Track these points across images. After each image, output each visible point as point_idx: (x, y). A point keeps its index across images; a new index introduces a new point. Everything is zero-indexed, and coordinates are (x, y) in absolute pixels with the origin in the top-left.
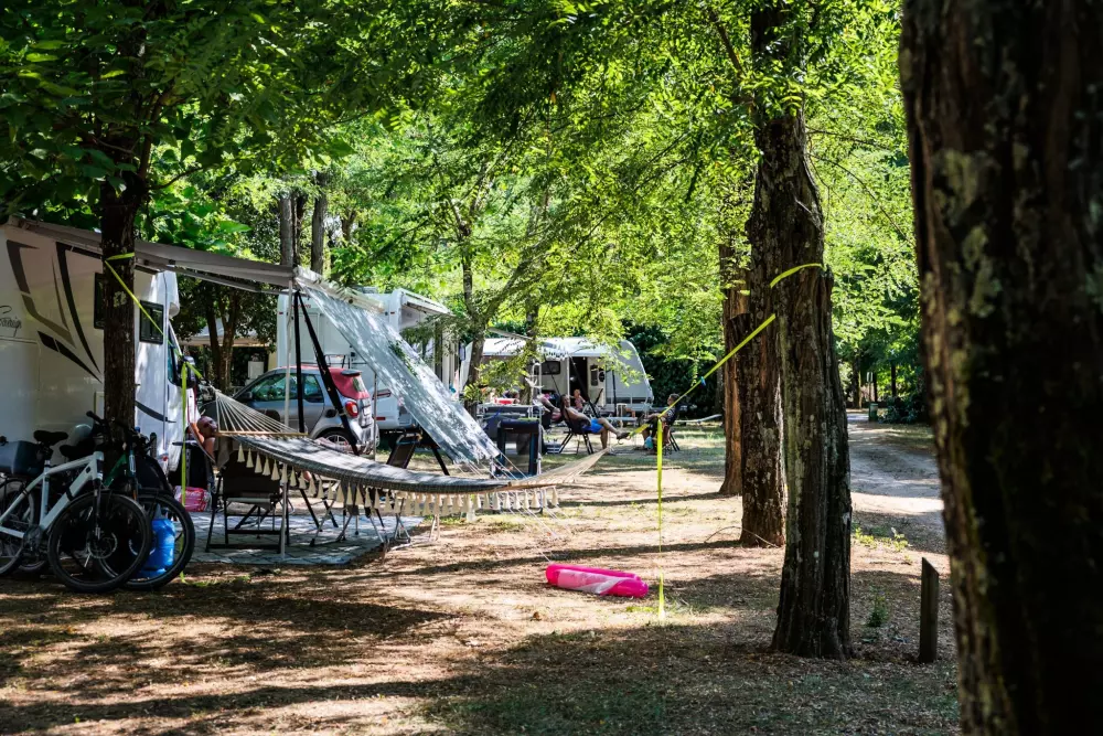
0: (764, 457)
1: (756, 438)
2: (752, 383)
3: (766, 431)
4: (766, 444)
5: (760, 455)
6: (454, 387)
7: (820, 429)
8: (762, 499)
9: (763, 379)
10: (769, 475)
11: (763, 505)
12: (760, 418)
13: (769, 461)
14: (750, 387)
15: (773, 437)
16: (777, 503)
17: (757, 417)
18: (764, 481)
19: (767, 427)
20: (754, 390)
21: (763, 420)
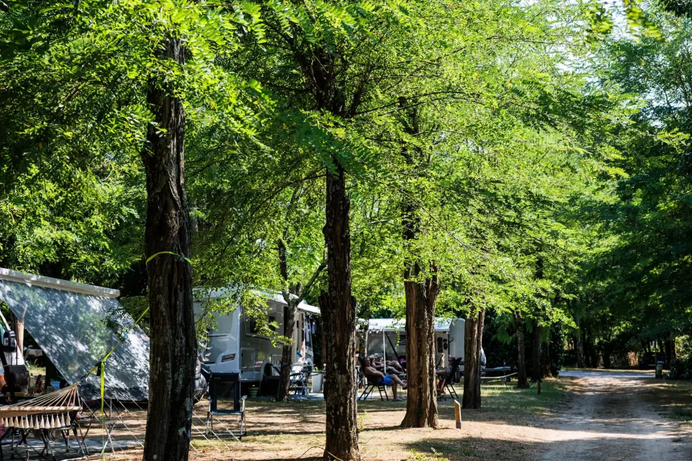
0: (339, 396)
1: (333, 382)
2: (331, 343)
3: (340, 376)
4: (340, 386)
5: (336, 394)
6: (301, 353)
7: (164, 368)
8: (337, 426)
9: (338, 339)
10: (342, 408)
11: (337, 431)
12: (336, 367)
13: (342, 399)
14: (329, 345)
15: (345, 381)
16: (347, 429)
17: (334, 367)
18: (338, 413)
19: (341, 374)
20: (332, 347)
21: (338, 369)
